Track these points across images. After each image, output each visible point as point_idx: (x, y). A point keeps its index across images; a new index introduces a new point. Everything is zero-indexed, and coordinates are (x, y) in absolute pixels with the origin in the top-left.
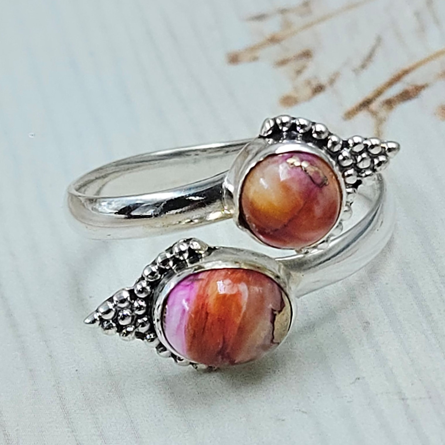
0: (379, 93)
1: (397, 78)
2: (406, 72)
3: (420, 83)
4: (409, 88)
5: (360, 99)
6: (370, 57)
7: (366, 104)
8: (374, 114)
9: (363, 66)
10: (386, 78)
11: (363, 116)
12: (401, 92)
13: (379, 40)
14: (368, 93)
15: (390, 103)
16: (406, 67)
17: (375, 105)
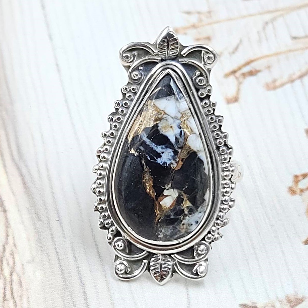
0: (240, 68)
1: (248, 63)
2: (252, 61)
3: (258, 68)
4: (253, 70)
5: (231, 69)
6: (236, 49)
7: (234, 72)
8: (237, 78)
9: (233, 53)
10: (243, 62)
11: (232, 78)
12: (249, 71)
13: (241, 41)
14: (235, 67)
15: (244, 75)
16: (252, 58)
17: (238, 74)
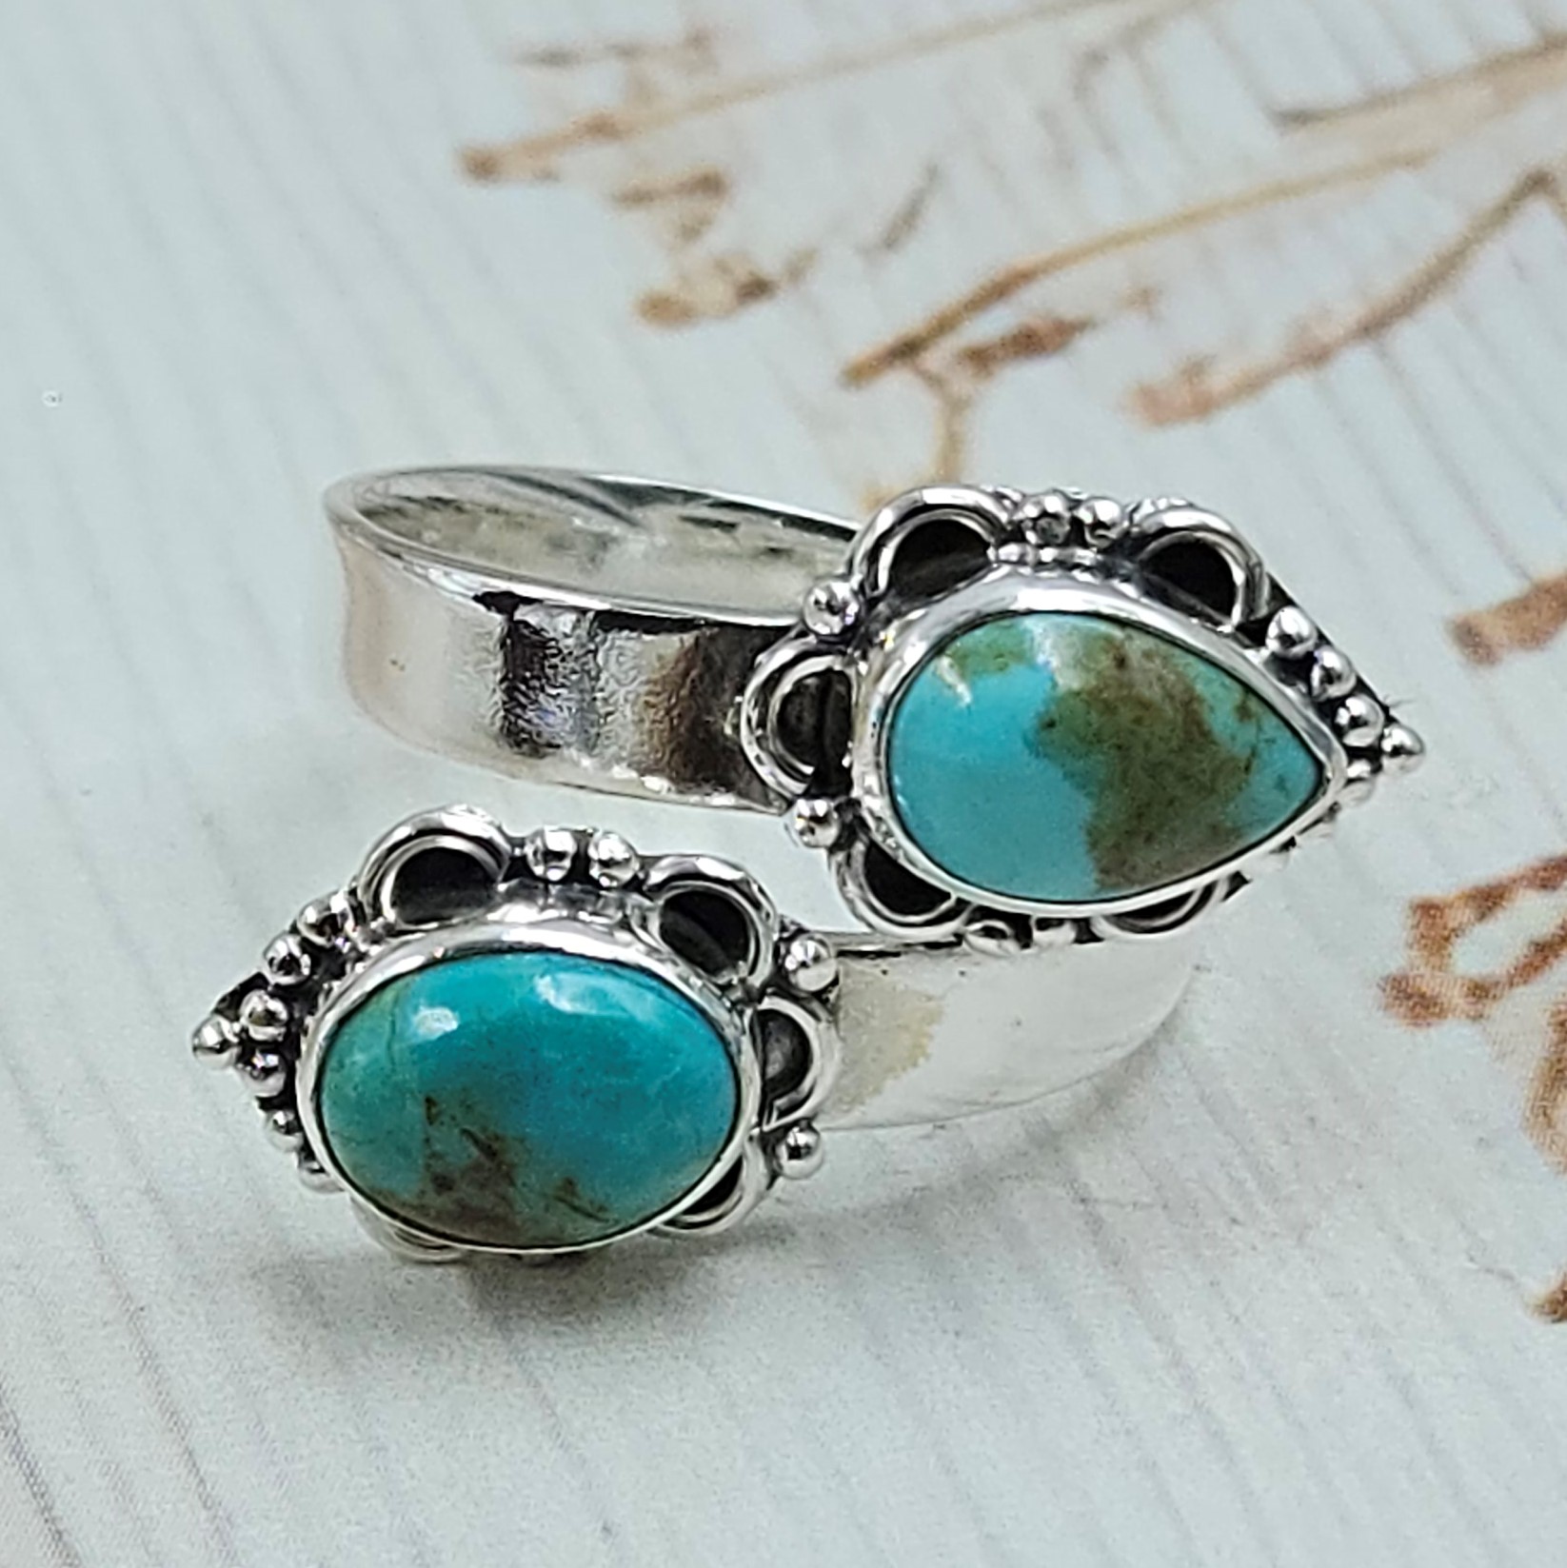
0: (944, 325)
1: (999, 291)
2: (1022, 278)
3: (1069, 312)
4: (1039, 324)
5: (887, 335)
6: (908, 219)
7: (907, 351)
8: (935, 382)
9: (890, 243)
11: (898, 383)
12: (1015, 332)
13: (933, 174)
14: (910, 319)
15: (981, 359)
16: (1021, 261)
17: (935, 358)
